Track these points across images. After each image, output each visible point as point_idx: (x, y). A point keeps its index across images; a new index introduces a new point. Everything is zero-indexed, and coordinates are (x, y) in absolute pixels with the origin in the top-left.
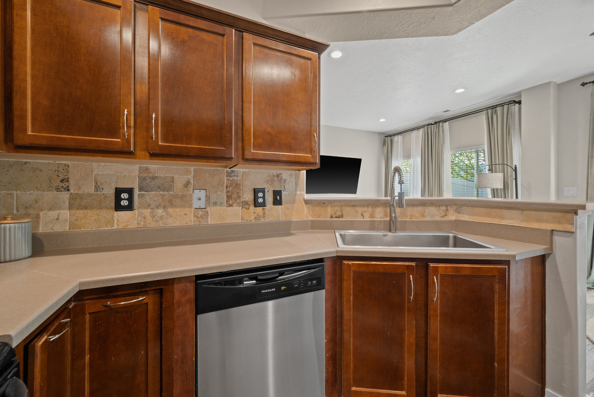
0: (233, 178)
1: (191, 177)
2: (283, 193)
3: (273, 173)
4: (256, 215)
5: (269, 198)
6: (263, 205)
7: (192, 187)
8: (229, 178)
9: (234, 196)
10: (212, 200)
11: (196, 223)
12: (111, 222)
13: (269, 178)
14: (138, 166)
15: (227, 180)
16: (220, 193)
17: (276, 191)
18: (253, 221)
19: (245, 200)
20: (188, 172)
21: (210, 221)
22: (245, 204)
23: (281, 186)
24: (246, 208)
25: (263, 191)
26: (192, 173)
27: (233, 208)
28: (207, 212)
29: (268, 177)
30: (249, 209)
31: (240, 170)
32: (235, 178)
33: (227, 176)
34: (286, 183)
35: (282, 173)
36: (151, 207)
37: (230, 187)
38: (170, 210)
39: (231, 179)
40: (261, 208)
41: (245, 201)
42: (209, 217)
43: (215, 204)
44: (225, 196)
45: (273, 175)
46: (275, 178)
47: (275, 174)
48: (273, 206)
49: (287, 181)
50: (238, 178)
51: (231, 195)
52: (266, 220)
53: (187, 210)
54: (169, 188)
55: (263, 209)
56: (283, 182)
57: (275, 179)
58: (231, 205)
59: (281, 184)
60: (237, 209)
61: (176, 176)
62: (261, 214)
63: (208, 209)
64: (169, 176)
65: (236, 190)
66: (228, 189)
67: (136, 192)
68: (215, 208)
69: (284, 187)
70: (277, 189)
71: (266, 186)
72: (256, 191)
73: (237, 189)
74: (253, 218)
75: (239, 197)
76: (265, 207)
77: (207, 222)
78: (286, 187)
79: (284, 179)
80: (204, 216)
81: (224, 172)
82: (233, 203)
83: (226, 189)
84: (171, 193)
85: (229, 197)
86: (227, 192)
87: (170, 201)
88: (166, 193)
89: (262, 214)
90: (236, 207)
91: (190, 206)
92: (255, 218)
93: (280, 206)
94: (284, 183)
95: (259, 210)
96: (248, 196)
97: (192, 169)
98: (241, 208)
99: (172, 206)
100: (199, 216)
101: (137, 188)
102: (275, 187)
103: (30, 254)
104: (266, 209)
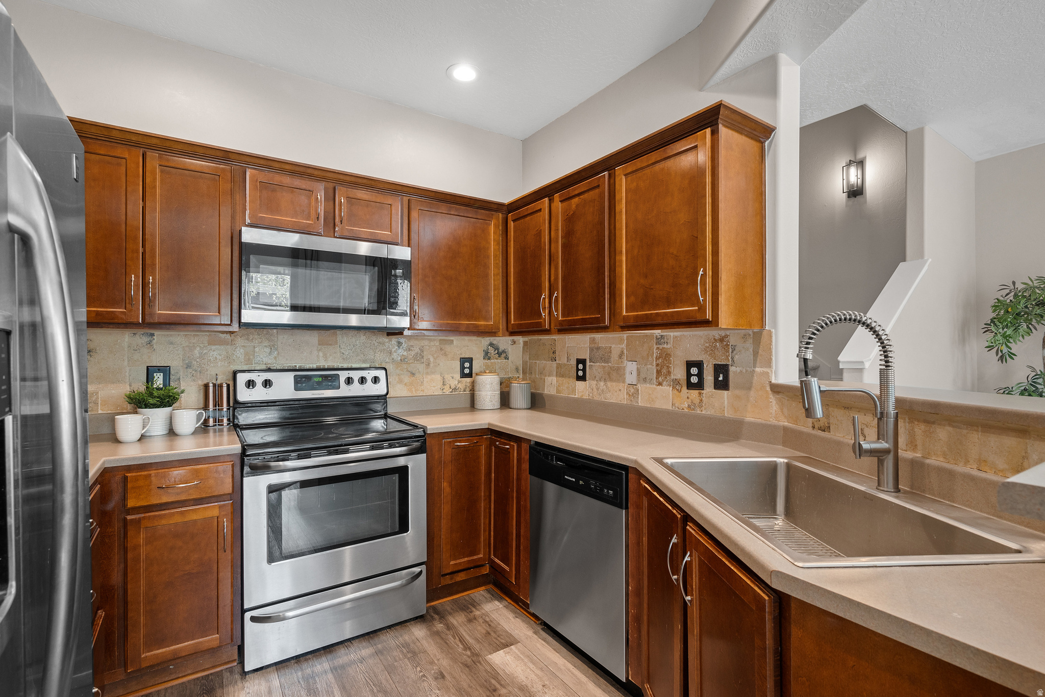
0: (663, 346)
1: (624, 346)
2: (732, 369)
3: (714, 336)
4: (689, 401)
5: (709, 378)
6: (700, 386)
7: (625, 358)
8: (658, 346)
9: (664, 371)
10: (643, 376)
11: (629, 402)
12: (574, 391)
13: (707, 345)
14: (589, 336)
15: (658, 348)
16: (650, 366)
17: (718, 365)
18: (686, 410)
19: (676, 378)
20: (621, 340)
21: (641, 402)
22: (676, 383)
23: (727, 357)
24: (678, 390)
25: (699, 365)
26: (625, 342)
27: (663, 387)
28: (638, 391)
29: (707, 343)
30: (680, 391)
31: (670, 334)
32: (665, 346)
33: (656, 344)
34: (735, 352)
35: (728, 334)
36: (596, 378)
37: (660, 358)
38: (609, 384)
39: (661, 347)
40: (697, 391)
41: (676, 379)
42: (640, 397)
43: (645, 380)
44: (655, 371)
45: (714, 339)
46: (718, 344)
47: (717, 337)
48: (714, 390)
49: (737, 348)
50: (669, 346)
51: (661, 369)
52: (703, 412)
53: (621, 384)
54: (606, 360)
55: (700, 394)
56: (730, 351)
57: (717, 346)
58: (660, 384)
59: (728, 354)
60: (667, 389)
61: (613, 346)
62: (697, 401)
63: (639, 385)
64: (608, 346)
65: (665, 362)
66: (658, 362)
67: (588, 363)
68: (645, 385)
69: (732, 358)
70: (721, 362)
71: (704, 356)
72: (690, 365)
73: (667, 361)
74: (687, 406)
75: (669, 373)
76: (702, 391)
77: (637, 402)
78: (735, 359)
79: (732, 345)
80: (634, 395)
81: (654, 338)
82: (663, 381)
83: (656, 361)
84: (610, 364)
85: (659, 372)
86: (657, 365)
87: (609, 374)
88: (606, 365)
89: (699, 401)
90: (665, 387)
91: (624, 382)
92: (689, 406)
93: (726, 392)
94: (732, 352)
95: (694, 393)
96: (679, 373)
97: (625, 336)
98: (671, 388)
99: (611, 380)
100: (631, 394)
101: (588, 359)
102: (717, 358)
103: (530, 406)
104: (704, 395)
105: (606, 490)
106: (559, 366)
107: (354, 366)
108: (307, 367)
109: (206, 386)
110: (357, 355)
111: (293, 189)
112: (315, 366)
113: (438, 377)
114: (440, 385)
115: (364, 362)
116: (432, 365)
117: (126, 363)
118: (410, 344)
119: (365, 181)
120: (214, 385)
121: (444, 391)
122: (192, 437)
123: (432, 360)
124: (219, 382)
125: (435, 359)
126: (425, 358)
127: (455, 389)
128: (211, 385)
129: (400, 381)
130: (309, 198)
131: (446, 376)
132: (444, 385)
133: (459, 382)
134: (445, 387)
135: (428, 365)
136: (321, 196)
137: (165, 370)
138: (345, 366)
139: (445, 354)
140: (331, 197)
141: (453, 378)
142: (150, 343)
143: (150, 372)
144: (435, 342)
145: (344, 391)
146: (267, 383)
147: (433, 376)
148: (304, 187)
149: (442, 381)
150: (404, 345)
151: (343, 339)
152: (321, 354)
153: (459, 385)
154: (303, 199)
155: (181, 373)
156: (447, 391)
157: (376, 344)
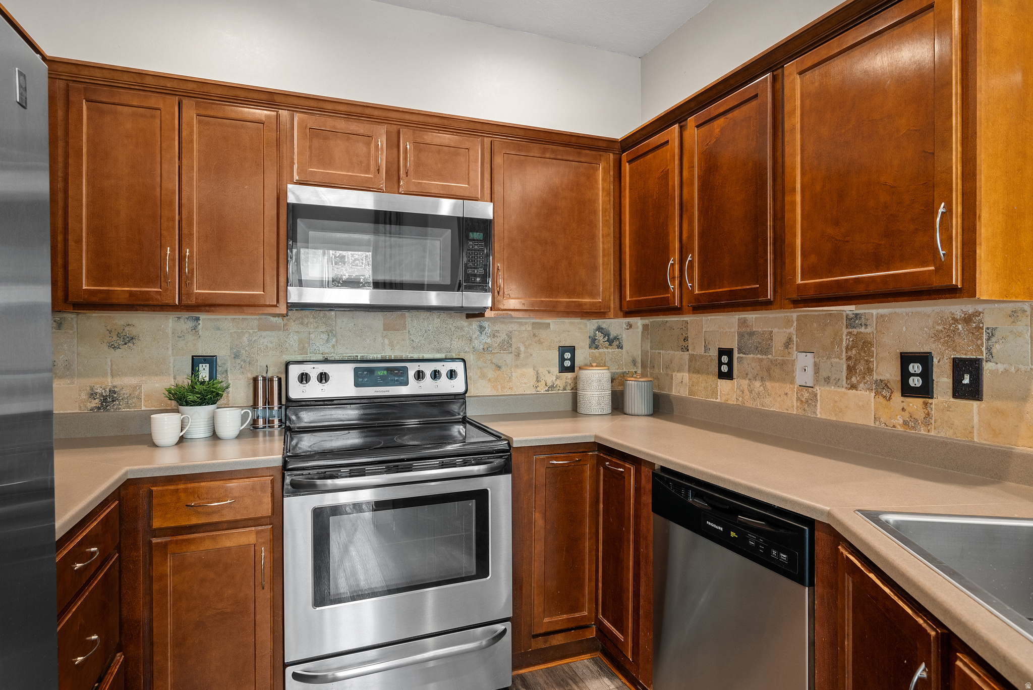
0: (859, 330)
1: (792, 330)
2: (987, 367)
3: (953, 314)
4: (906, 414)
5: (943, 379)
6: (926, 391)
7: (795, 348)
8: (850, 330)
9: (861, 367)
10: (824, 374)
11: (801, 412)
12: (714, 393)
13: (940, 328)
14: (737, 317)
15: (850, 333)
16: (835, 360)
17: (961, 360)
18: (900, 428)
19: (882, 378)
20: (789, 322)
21: (821, 414)
22: (882, 387)
23: (979, 348)
24: (885, 397)
25: (925, 359)
26: (795, 324)
27: (859, 392)
28: (816, 395)
29: (939, 324)
30: (890, 398)
31: (871, 311)
32: (863, 330)
33: (847, 327)
34: (993, 340)
35: (980, 310)
36: (749, 377)
37: (852, 347)
38: (768, 384)
39: (855, 331)
40: (921, 400)
41: (881, 381)
42: (818, 405)
43: (827, 380)
44: (845, 367)
45: (953, 319)
46: (960, 326)
47: (959, 315)
48: (952, 400)
49: (998, 334)
50: (869, 330)
51: (855, 364)
52: (932, 433)
53: (788, 387)
54: (766, 351)
55: (926, 404)
56: (985, 337)
57: (958, 329)
58: (853, 387)
59: (979, 342)
60: (865, 396)
61: (775, 330)
62: (920, 415)
63: (817, 388)
64: (767, 330)
65: (863, 354)
66: (849, 354)
67: (736, 355)
68: (827, 388)
69: (989, 350)
70: (966, 354)
71: (933, 346)
72: (906, 359)
73: (865, 352)
74: (901, 421)
75: (870, 371)
76: (930, 401)
77: (815, 413)
78: (994, 351)
79: (988, 328)
80: (810, 402)
81: (842, 318)
82: (859, 382)
83: (847, 352)
84: (770, 356)
85: (851, 370)
86: (849, 358)
87: (768, 370)
88: (764, 357)
89: (923, 415)
90: (863, 392)
91: (792, 382)
92: (905, 423)
93: (975, 404)
94: (988, 339)
95: (915, 404)
96: (889, 371)
97: (795, 315)
98: (873, 394)
99: (772, 378)
100: (803, 400)
101: (736, 349)
102: (958, 349)
103: (651, 412)
104: (933, 406)
105: (774, 552)
106: (692, 358)
107: (427, 356)
108: (371, 356)
109: (255, 380)
110: (430, 343)
111: (349, 135)
112: (379, 357)
113: (530, 372)
114: (533, 381)
115: (438, 351)
116: (522, 356)
117: (170, 352)
118: (496, 328)
119: (435, 120)
120: (264, 379)
121: (538, 389)
122: (236, 441)
123: (522, 349)
124: (269, 375)
125: (526, 348)
126: (514, 346)
127: (552, 387)
128: (260, 378)
129: (483, 376)
130: (368, 144)
131: (541, 370)
132: (538, 381)
133: (557, 378)
134: (539, 384)
135: (518, 355)
136: (382, 142)
137: (211, 360)
138: (416, 356)
139: (540, 342)
140: (394, 144)
141: (549, 372)
142: (195, 328)
143: (196, 361)
144: (527, 326)
145: (412, 388)
146: (323, 378)
147: (524, 370)
148: (361, 131)
149: (536, 377)
150: (488, 330)
151: (413, 322)
152: (386, 341)
153: (558, 382)
154: (361, 148)
155: (229, 364)
156: (542, 389)
157: (453, 329)
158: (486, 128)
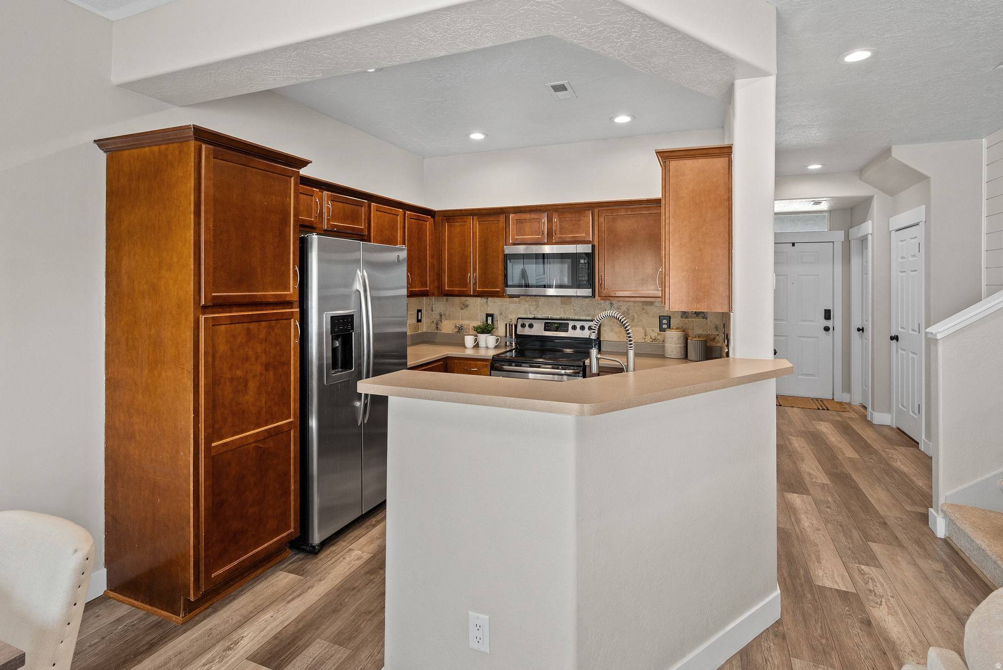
107: (582, 318)
108: (555, 317)
109: (506, 325)
110: (584, 311)
111: (531, 220)
112: (558, 317)
113: (641, 329)
114: (642, 335)
115: (588, 316)
116: (636, 320)
117: (479, 312)
118: (620, 305)
119: (568, 206)
120: (509, 324)
121: (646, 340)
123: (636, 316)
124: (511, 323)
125: (638, 316)
126: (631, 315)
127: (655, 339)
128: (508, 324)
129: (612, 330)
130: (539, 222)
131: (647, 329)
132: (645, 335)
133: (658, 334)
134: (647, 337)
135: (633, 320)
136: (545, 220)
137: (492, 316)
138: (576, 318)
139: (647, 313)
140: (550, 220)
141: (653, 331)
142: (487, 302)
143: (488, 315)
144: (639, 304)
145: (570, 334)
146: (531, 326)
147: (637, 328)
148: (536, 217)
149: (644, 333)
150: (615, 305)
151: (576, 303)
152: (562, 310)
153: (659, 337)
154: (536, 225)
155: (498, 318)
156: (648, 340)
157: (596, 304)
158: (594, 205)
